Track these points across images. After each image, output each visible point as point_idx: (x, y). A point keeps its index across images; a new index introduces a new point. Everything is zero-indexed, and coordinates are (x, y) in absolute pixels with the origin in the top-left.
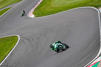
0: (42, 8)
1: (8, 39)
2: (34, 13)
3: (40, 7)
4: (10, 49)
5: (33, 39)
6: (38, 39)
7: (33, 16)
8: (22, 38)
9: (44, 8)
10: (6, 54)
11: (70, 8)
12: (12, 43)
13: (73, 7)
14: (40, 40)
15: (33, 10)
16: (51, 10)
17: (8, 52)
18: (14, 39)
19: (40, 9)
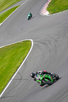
2: (48, 9)
4: (22, 58)
5: (50, 42)
7: (47, 13)
9: (61, 2)
10: (18, 65)
12: (25, 50)
14: (59, 42)
15: (46, 6)
17: (20, 62)
18: (26, 44)
19: (56, 3)
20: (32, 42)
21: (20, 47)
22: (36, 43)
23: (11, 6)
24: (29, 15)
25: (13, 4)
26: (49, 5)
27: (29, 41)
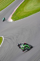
0: (17, 14)
2: (12, 18)
3: (16, 13)
5: (13, 38)
6: (17, 37)
7: (11, 21)
8: (5, 38)
9: (19, 14)
14: (19, 38)
15: (11, 16)
16: (25, 14)
19: (16, 14)
20: (3, 38)
24: (3, 19)
26: (12, 16)
27: (1, 37)
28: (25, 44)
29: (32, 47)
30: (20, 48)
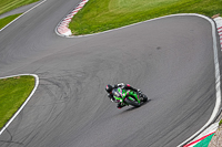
0: (88, 16)
1: (12, 83)
2: (71, 27)
3: (85, 12)
4: (17, 104)
5: (67, 84)
6: (79, 83)
7: (68, 33)
9: (93, 16)
10: (8, 116)
11: (151, 16)
12: (22, 91)
13: (158, 15)
14: (83, 85)
15: (68, 20)
16: (109, 19)
17: (12, 111)
18: (26, 82)
19: (85, 17)
21: (14, 86)
22: (43, 82)
23: (6, 12)
25: (11, 9)
26: (72, 19)
28: (127, 88)
29: (145, 101)
30: (112, 96)
